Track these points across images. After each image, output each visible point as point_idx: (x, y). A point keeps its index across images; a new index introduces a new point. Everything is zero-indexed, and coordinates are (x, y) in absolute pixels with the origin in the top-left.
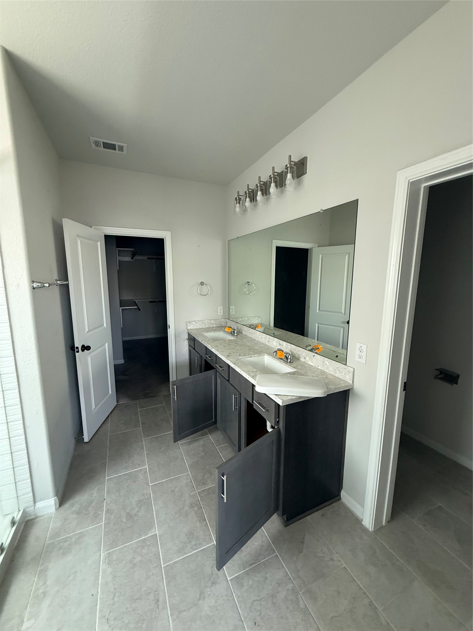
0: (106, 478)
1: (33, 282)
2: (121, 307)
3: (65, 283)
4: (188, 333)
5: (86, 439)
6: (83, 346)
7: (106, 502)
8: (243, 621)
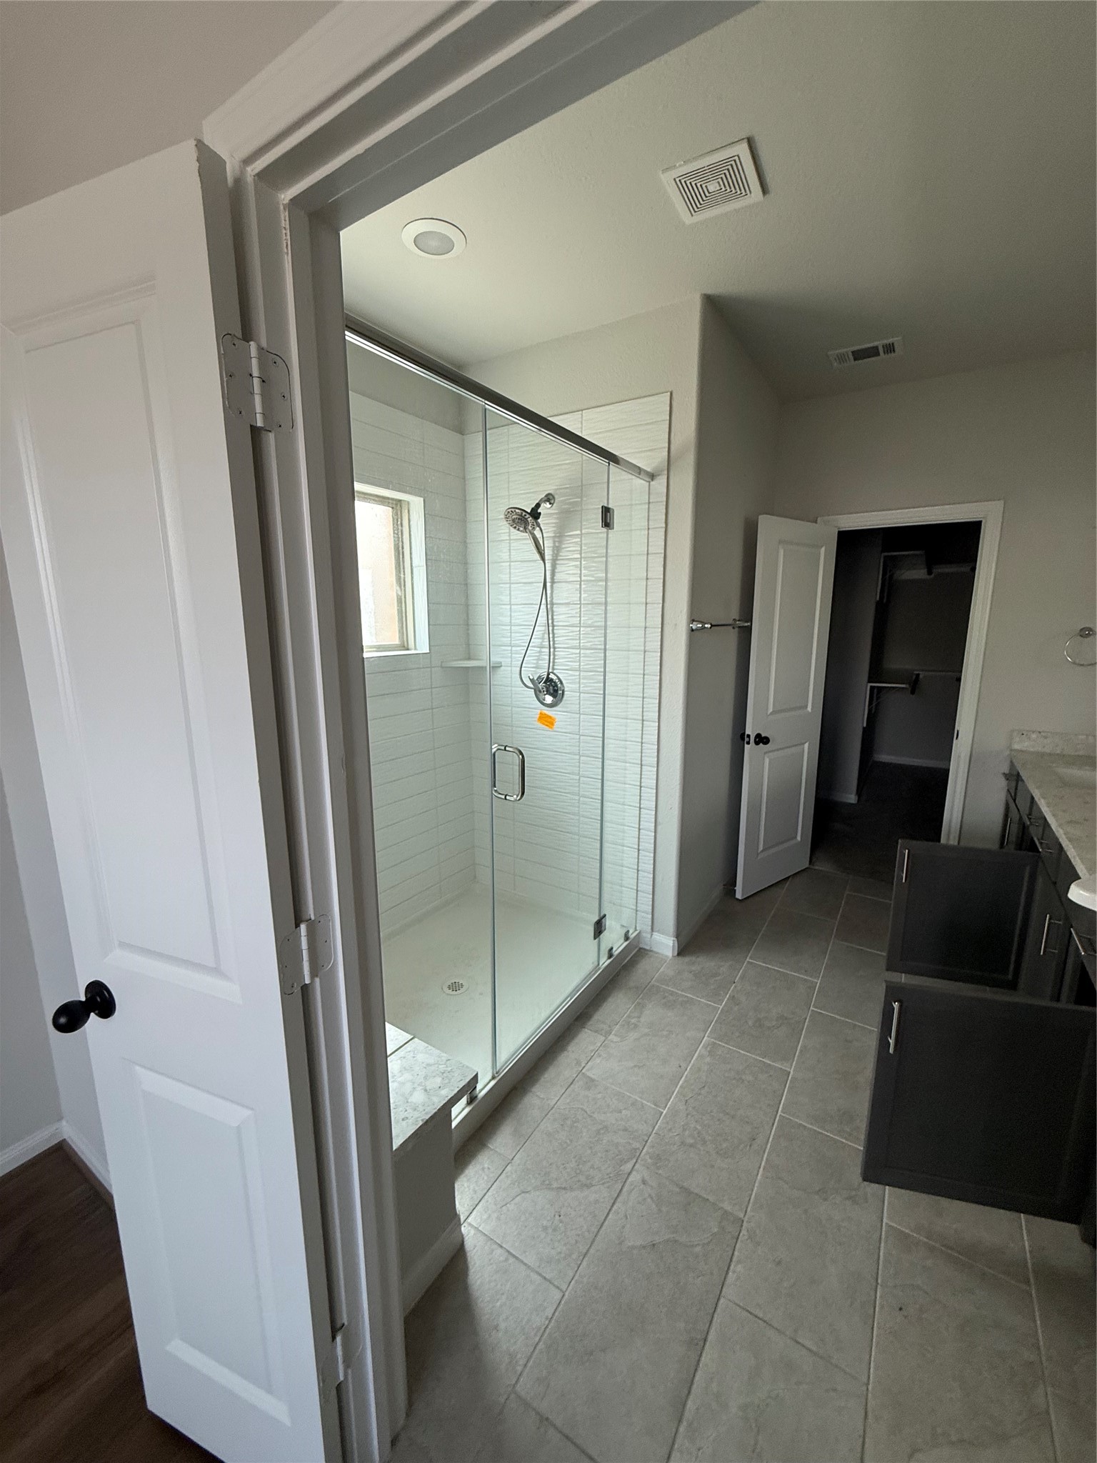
0: (748, 960)
1: (693, 621)
2: (869, 682)
3: (746, 624)
4: (1011, 762)
5: (739, 895)
6: (758, 736)
7: (735, 987)
8: (878, 1283)
